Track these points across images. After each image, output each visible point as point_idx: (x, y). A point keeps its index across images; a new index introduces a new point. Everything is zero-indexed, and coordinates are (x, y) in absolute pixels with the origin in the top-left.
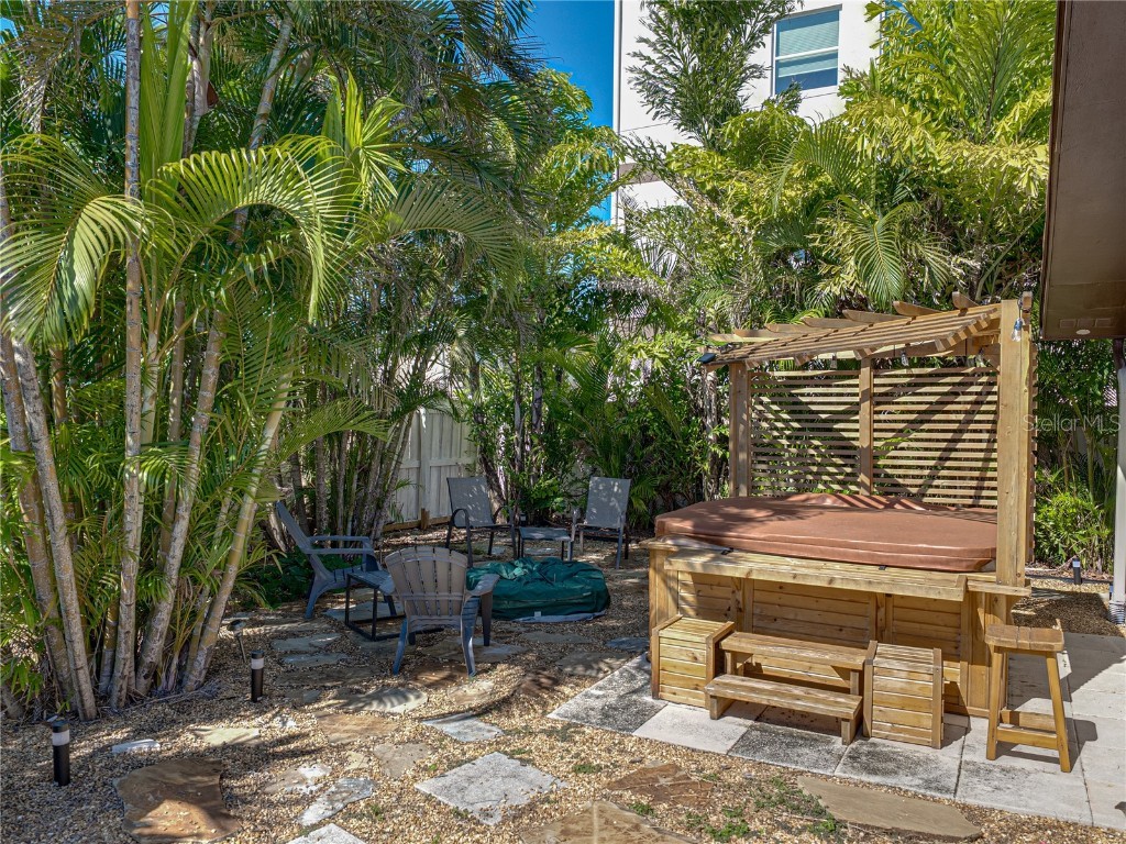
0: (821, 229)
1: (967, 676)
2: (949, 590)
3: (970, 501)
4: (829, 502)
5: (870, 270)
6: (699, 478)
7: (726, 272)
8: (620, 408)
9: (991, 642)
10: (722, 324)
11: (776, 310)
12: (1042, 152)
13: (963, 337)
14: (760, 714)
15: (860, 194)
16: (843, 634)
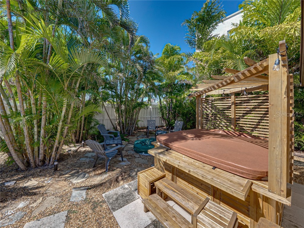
2: (237, 193)
4: (220, 132)
16: (202, 187)
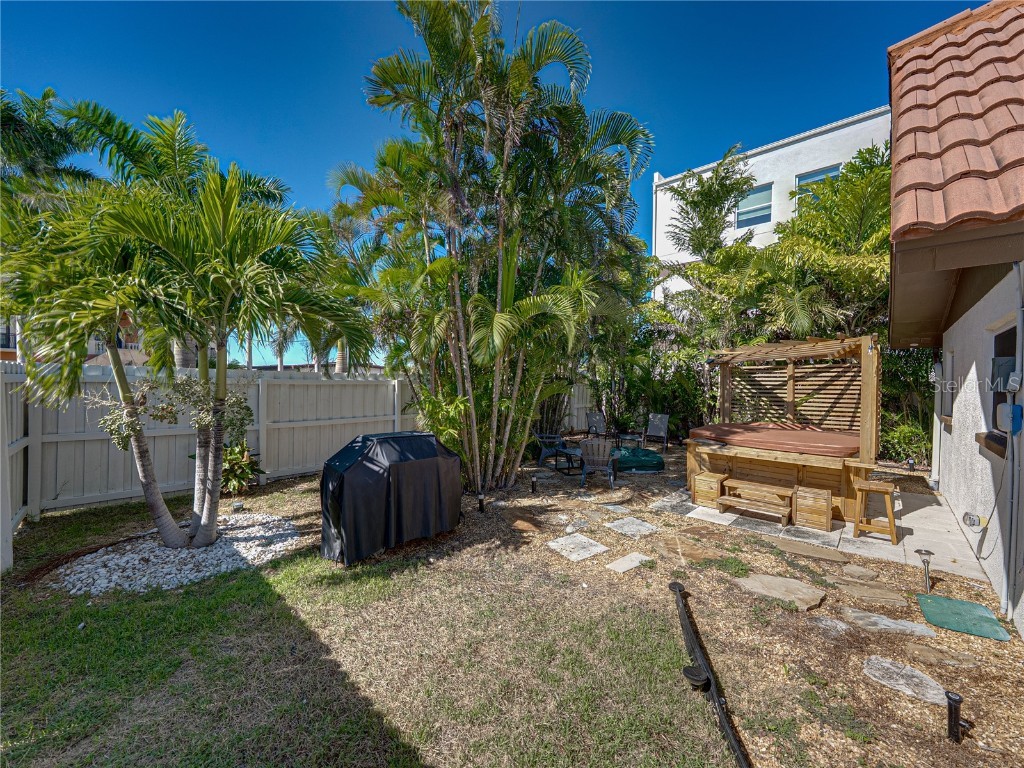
0: (766, 300)
1: (845, 504)
2: (836, 464)
3: (847, 427)
4: (771, 426)
5: (793, 318)
6: (702, 415)
7: (716, 320)
8: (662, 383)
9: (856, 487)
10: (714, 345)
11: (743, 337)
12: (887, 258)
13: (842, 352)
14: (743, 513)
15: (787, 282)
